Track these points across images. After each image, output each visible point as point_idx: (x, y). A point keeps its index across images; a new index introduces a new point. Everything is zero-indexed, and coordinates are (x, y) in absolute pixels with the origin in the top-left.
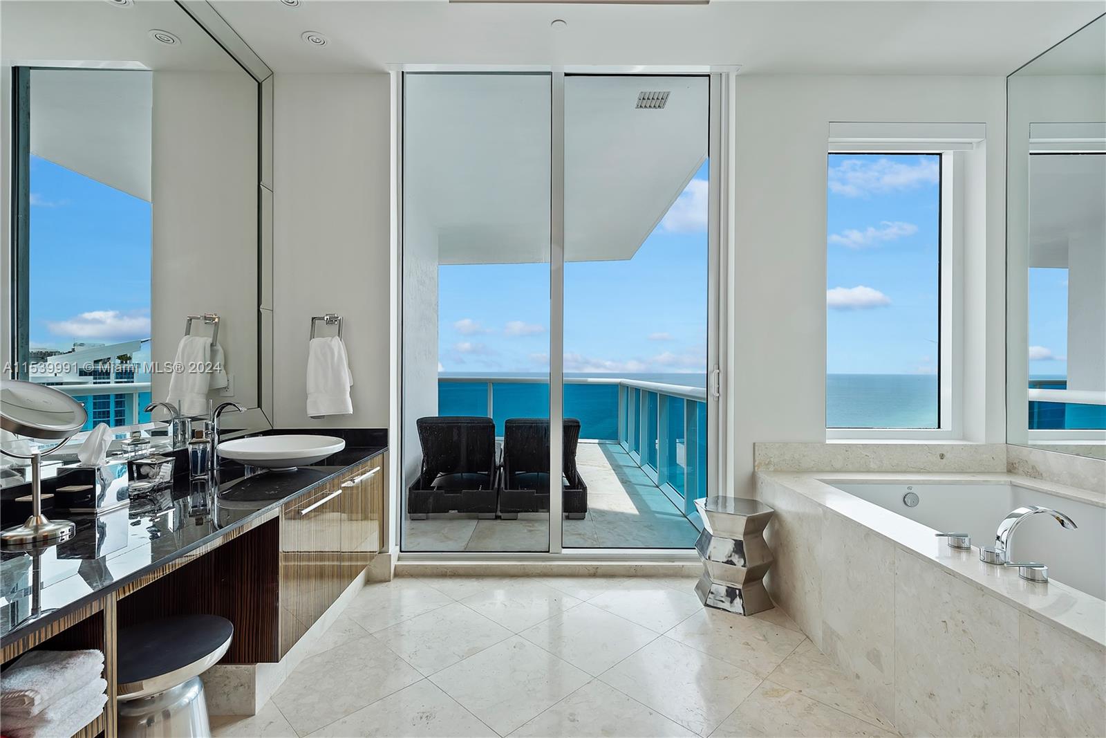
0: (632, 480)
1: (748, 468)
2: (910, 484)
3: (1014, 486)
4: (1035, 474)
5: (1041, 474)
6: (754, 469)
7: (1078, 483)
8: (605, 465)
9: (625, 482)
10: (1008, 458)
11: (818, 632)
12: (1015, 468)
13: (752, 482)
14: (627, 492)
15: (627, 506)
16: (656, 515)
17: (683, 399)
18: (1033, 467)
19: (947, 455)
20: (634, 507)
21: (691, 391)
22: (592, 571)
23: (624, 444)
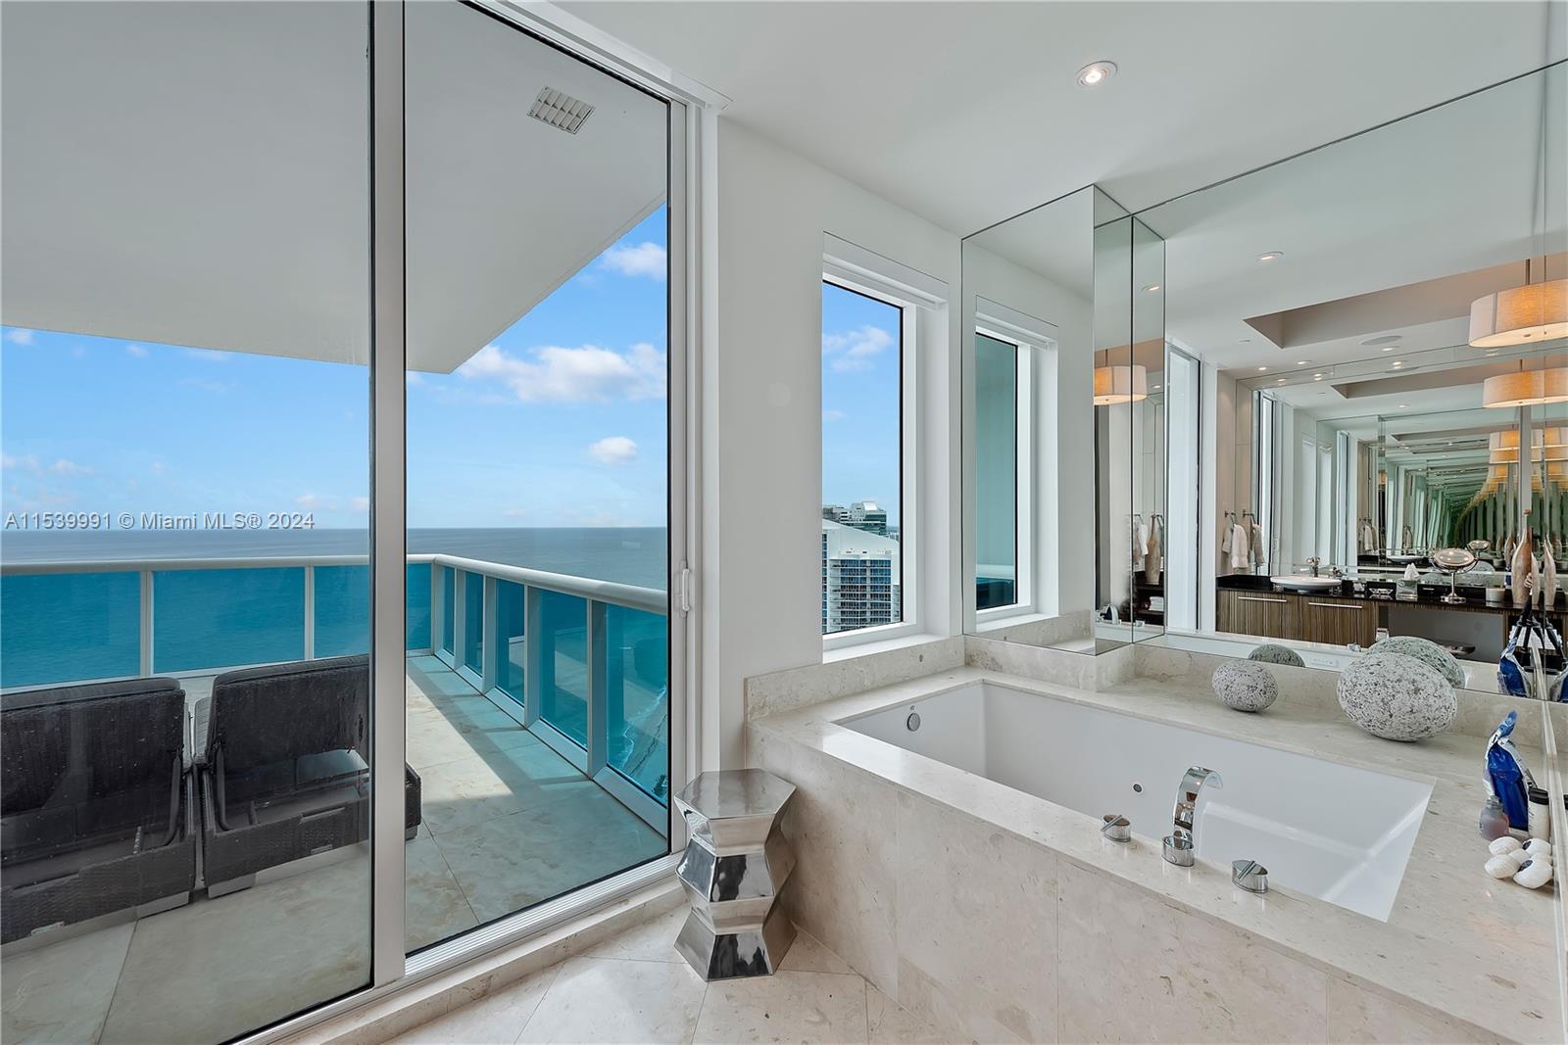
0: (478, 723)
1: (737, 719)
2: (912, 703)
3: (984, 683)
4: (995, 666)
5: (1001, 667)
6: (746, 716)
7: (1037, 675)
8: (420, 700)
9: (467, 730)
10: (966, 650)
11: (889, 975)
12: (973, 661)
13: (742, 741)
14: (477, 751)
15: (487, 783)
16: (543, 787)
17: (585, 599)
18: (993, 659)
19: (925, 657)
20: (501, 782)
21: (602, 588)
22: (478, 989)
23: (443, 653)
